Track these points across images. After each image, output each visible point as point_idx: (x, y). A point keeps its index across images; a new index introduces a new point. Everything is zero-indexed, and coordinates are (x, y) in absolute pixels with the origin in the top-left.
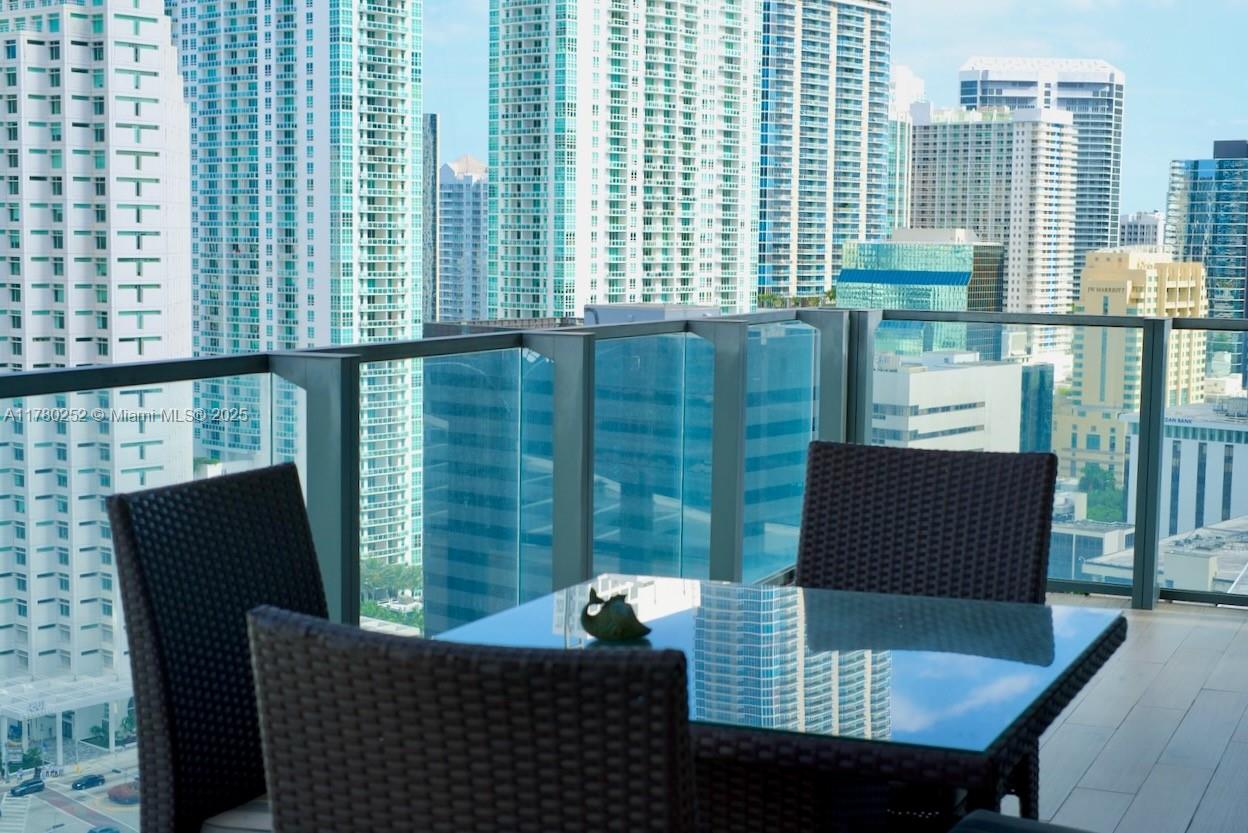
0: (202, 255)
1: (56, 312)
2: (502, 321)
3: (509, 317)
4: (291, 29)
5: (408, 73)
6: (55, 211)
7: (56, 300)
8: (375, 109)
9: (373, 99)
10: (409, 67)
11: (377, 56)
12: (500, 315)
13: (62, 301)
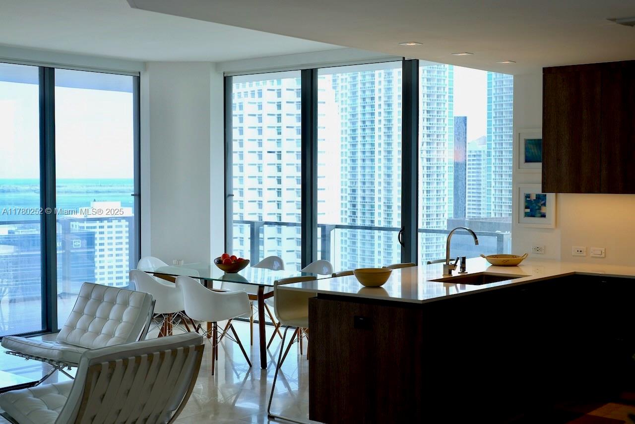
0: (349, 187)
1: (278, 214)
2: (493, 218)
3: (497, 216)
4: (391, 79)
5: (447, 98)
6: (278, 167)
7: (278, 208)
8: (430, 116)
9: (430, 111)
10: (447, 95)
11: (431, 91)
12: (493, 216)
13: (281, 209)
